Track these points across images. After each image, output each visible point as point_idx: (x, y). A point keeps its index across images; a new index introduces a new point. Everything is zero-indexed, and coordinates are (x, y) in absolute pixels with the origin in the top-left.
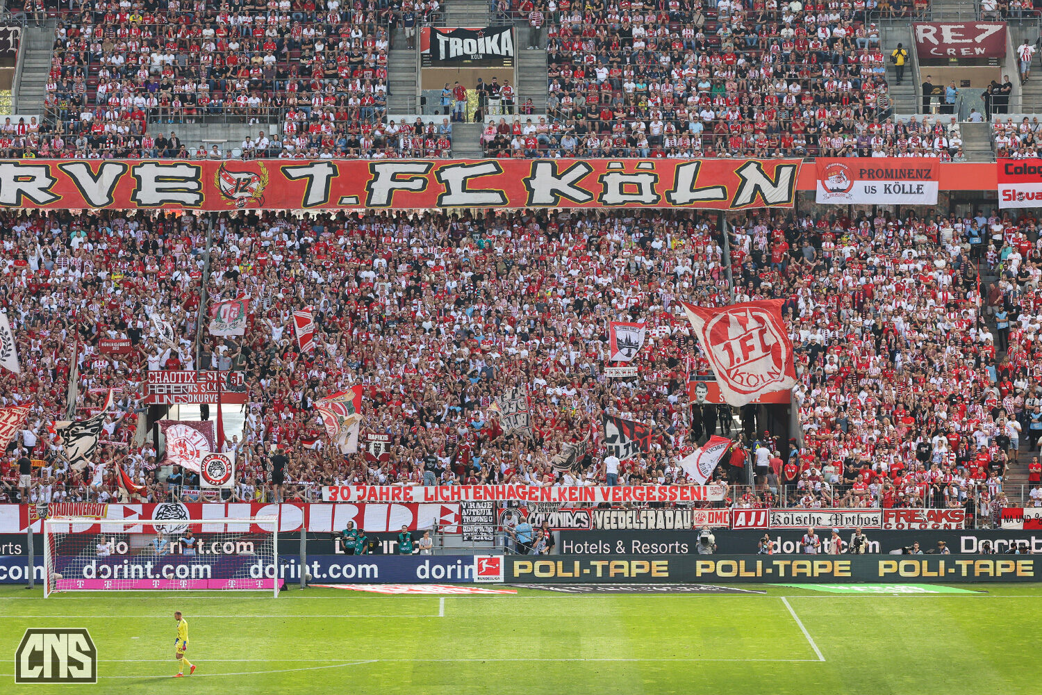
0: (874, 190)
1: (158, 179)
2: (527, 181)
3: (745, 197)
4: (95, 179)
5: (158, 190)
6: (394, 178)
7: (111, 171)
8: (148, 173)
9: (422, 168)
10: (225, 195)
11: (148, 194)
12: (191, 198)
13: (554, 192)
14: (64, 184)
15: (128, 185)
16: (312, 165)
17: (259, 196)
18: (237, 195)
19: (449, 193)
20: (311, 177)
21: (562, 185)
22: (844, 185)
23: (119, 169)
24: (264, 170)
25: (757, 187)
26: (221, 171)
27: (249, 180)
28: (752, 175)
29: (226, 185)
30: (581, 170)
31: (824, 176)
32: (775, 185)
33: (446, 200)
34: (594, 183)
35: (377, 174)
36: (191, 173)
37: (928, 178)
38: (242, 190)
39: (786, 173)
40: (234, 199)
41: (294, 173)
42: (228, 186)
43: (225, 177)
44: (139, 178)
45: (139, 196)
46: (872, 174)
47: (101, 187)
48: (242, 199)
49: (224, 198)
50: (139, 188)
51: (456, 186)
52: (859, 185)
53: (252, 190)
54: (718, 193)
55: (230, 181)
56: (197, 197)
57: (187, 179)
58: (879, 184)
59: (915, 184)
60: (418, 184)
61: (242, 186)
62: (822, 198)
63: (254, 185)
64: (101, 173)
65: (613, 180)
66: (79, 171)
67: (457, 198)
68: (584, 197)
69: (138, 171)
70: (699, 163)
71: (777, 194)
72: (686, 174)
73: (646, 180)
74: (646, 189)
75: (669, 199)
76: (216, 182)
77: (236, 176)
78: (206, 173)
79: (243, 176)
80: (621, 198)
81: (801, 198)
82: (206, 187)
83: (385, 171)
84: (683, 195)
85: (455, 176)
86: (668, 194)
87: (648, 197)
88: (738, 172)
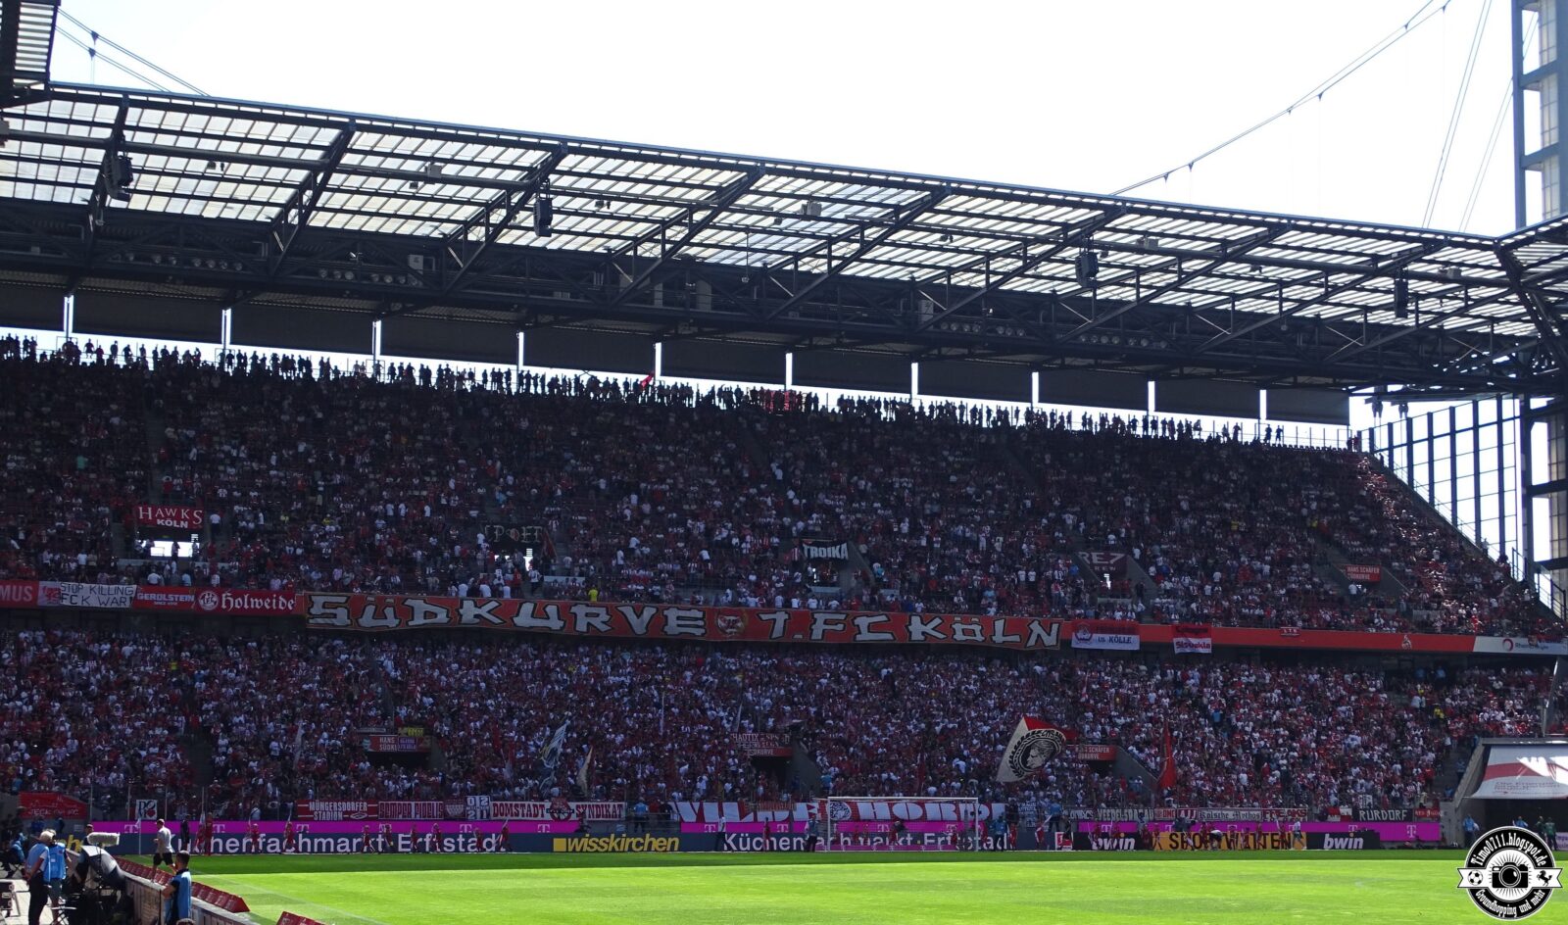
0: (1103, 640)
1: (678, 618)
2: (907, 627)
3: (1032, 641)
4: (638, 617)
5: (679, 626)
6: (826, 622)
7: (649, 612)
8: (672, 614)
9: (843, 617)
11: (673, 627)
12: (698, 632)
13: (923, 633)
14: (618, 619)
15: (659, 620)
16: (775, 612)
17: (741, 630)
18: (729, 630)
19: (860, 633)
20: (775, 620)
21: (928, 628)
22: (1087, 636)
23: (654, 611)
24: (746, 616)
25: (1039, 636)
26: (720, 615)
27: (735, 621)
28: (1036, 628)
30: (937, 621)
31: (1076, 630)
32: (1049, 635)
33: (859, 637)
34: (946, 628)
35: (815, 620)
36: (699, 615)
37: (1134, 633)
38: (731, 627)
39: (1055, 627)
41: (764, 617)
42: (723, 625)
43: (721, 619)
44: (666, 617)
45: (666, 629)
46: (1103, 631)
47: (642, 622)
49: (720, 631)
50: (666, 624)
51: (864, 628)
52: (1096, 636)
53: (737, 627)
54: (1016, 638)
55: (725, 621)
56: (703, 631)
57: (697, 619)
58: (1107, 637)
59: (1127, 637)
60: (840, 627)
61: (731, 624)
62: (1075, 644)
63: (739, 624)
64: (642, 613)
65: (958, 627)
66: (628, 611)
67: (865, 636)
68: (942, 636)
69: (666, 612)
70: (1006, 619)
71: (1050, 640)
72: (999, 625)
73: (977, 628)
74: (978, 633)
75: (990, 639)
77: (728, 618)
78: (710, 615)
79: (732, 618)
80: (965, 638)
81: (1065, 643)
82: (709, 624)
83: (820, 617)
84: (998, 638)
85: (863, 622)
86: (989, 636)
87: (979, 638)
88: (1029, 626)
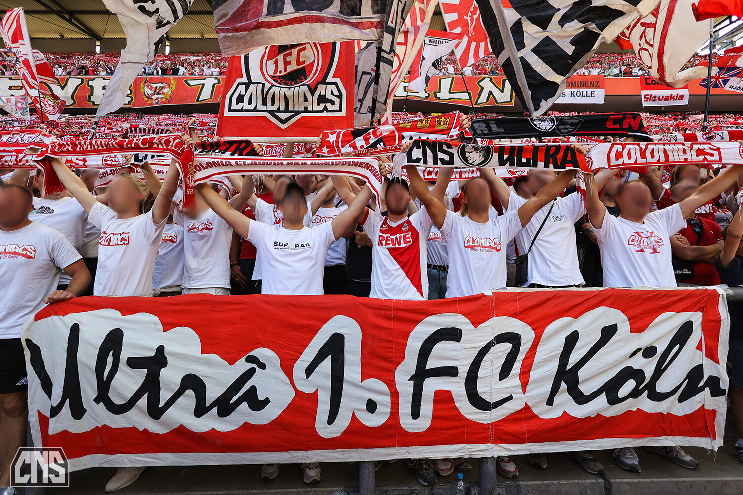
3: (483, 99)
10: (147, 97)
16: (205, 79)
17: (168, 97)
18: (154, 97)
20: (203, 85)
23: (79, 81)
24: (173, 82)
25: (491, 93)
26: (145, 82)
29: (148, 91)
32: (502, 91)
38: (158, 93)
40: (153, 99)
41: (192, 83)
42: (150, 92)
43: (147, 86)
44: (92, 87)
48: (157, 99)
49: (146, 99)
53: (164, 93)
55: (151, 89)
59: (589, 90)
61: (157, 91)
63: (165, 90)
69: (91, 83)
70: (453, 78)
71: (502, 96)
75: (436, 96)
76: (142, 89)
77: (154, 85)
79: (159, 85)
82: (135, 92)
84: (444, 95)
86: (435, 93)
88: (478, 83)
